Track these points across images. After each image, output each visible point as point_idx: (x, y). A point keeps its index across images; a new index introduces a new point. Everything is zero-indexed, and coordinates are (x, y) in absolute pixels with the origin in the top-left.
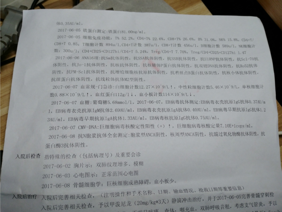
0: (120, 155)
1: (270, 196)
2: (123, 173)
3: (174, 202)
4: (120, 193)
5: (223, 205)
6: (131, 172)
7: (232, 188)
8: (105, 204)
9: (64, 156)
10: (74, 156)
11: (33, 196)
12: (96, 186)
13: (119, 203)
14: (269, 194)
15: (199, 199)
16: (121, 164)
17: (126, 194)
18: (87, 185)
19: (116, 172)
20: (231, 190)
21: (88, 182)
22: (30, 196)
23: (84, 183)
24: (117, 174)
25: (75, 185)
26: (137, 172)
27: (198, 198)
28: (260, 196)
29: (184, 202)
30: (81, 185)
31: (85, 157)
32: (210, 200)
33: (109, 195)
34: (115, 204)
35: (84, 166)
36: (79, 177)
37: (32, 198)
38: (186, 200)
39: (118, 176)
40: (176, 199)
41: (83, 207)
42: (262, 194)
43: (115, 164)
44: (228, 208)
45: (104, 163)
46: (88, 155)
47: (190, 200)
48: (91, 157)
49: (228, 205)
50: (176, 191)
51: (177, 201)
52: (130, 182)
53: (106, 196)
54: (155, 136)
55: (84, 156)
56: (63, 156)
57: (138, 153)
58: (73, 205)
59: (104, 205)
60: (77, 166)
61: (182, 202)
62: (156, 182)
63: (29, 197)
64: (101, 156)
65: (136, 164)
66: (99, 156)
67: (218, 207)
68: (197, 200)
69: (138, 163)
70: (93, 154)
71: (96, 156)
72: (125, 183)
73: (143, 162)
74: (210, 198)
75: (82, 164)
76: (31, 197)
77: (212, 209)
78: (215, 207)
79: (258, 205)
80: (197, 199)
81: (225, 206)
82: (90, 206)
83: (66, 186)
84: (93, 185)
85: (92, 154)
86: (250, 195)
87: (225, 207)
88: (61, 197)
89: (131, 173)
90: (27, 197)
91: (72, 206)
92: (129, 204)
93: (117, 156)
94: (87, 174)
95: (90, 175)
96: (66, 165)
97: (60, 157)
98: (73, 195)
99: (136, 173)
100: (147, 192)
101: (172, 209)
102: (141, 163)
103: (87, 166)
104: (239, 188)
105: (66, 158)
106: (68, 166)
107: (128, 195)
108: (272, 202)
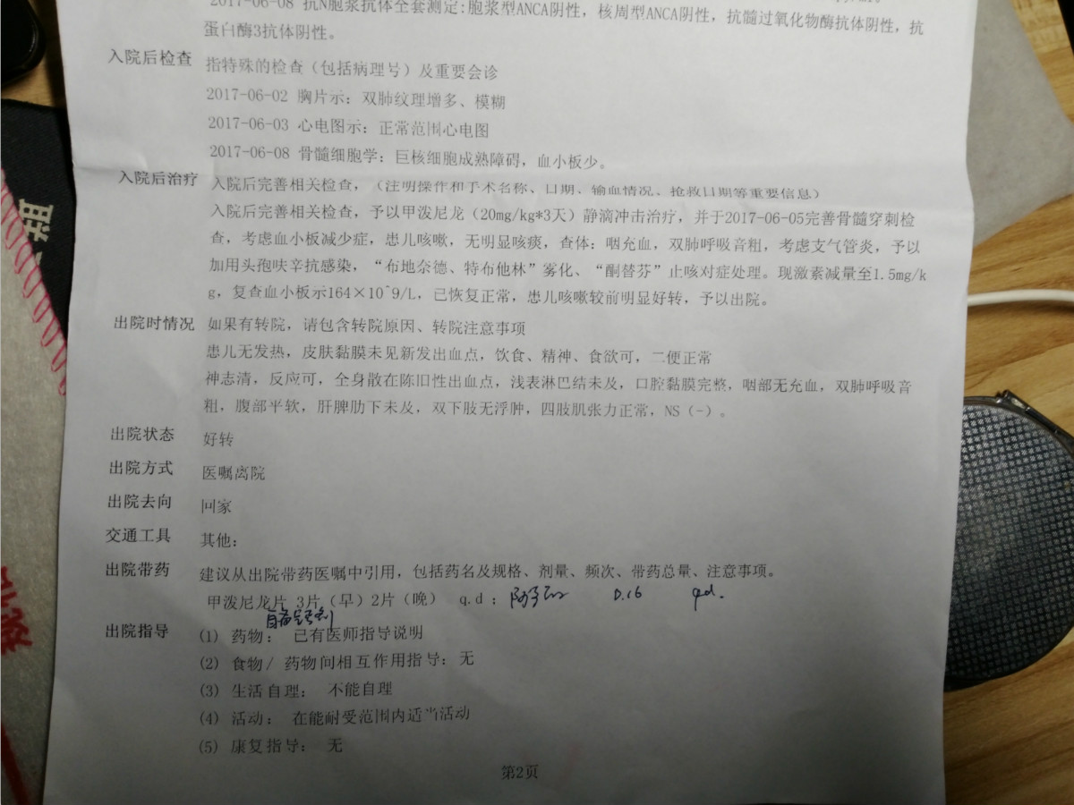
0: (434, 72)
1: (900, 224)
2: (443, 127)
3: (591, 220)
4: (433, 183)
5: (742, 238)
6: (468, 128)
7: (779, 191)
8: (390, 209)
9: (266, 64)
10: (297, 66)
11: (187, 177)
12: (365, 161)
13: (428, 210)
14: (900, 219)
15: (668, 217)
16: (435, 99)
17: (450, 186)
18: (339, 154)
19: (422, 125)
20: (774, 197)
21: (341, 147)
22: (174, 178)
23: (330, 150)
24: (425, 130)
25: (305, 153)
26: (485, 129)
27: (665, 214)
28: (869, 221)
29: (620, 220)
30: (322, 155)
31: (327, 72)
32: (701, 220)
33: (401, 185)
34: (417, 213)
35: (328, 98)
36: (313, 130)
37: (183, 182)
38: (626, 215)
39: (426, 134)
40: (598, 211)
41: (326, 216)
42: (876, 216)
43: (418, 98)
44: (757, 249)
45: (385, 94)
46: (336, 67)
47: (640, 219)
48: (347, 72)
49: (758, 241)
50: (598, 190)
51: (599, 216)
52: (464, 156)
53: (391, 188)
54: (549, 13)
55: (326, 68)
56: (262, 63)
57: (489, 67)
58: (300, 208)
59: (385, 212)
60: (305, 96)
61: (614, 220)
62: (543, 162)
63: (172, 182)
64: (374, 71)
65: (482, 101)
66: (369, 70)
67: (726, 244)
68: (661, 220)
69: (490, 101)
70: (352, 64)
71: (360, 69)
72: (450, 158)
73: (503, 98)
74: (701, 216)
75: (320, 92)
76: (177, 182)
77: (708, 247)
78: (715, 243)
79: (857, 249)
80: (662, 216)
81: (747, 241)
82: (345, 213)
83: (278, 155)
84: (354, 155)
85: (349, 64)
86: (836, 215)
87: (746, 246)
88: (265, 183)
89: (465, 129)
90: (167, 179)
91: (296, 210)
92: (458, 214)
93: (425, 74)
94: (338, 125)
95: (346, 127)
96: (276, 94)
97: (253, 67)
98: (300, 180)
99: (482, 130)
100: (512, 187)
101: (581, 238)
102: (499, 102)
103: (336, 99)
104: (804, 195)
105: (271, 71)
106: (280, 96)
107: (456, 189)
108: (905, 243)
